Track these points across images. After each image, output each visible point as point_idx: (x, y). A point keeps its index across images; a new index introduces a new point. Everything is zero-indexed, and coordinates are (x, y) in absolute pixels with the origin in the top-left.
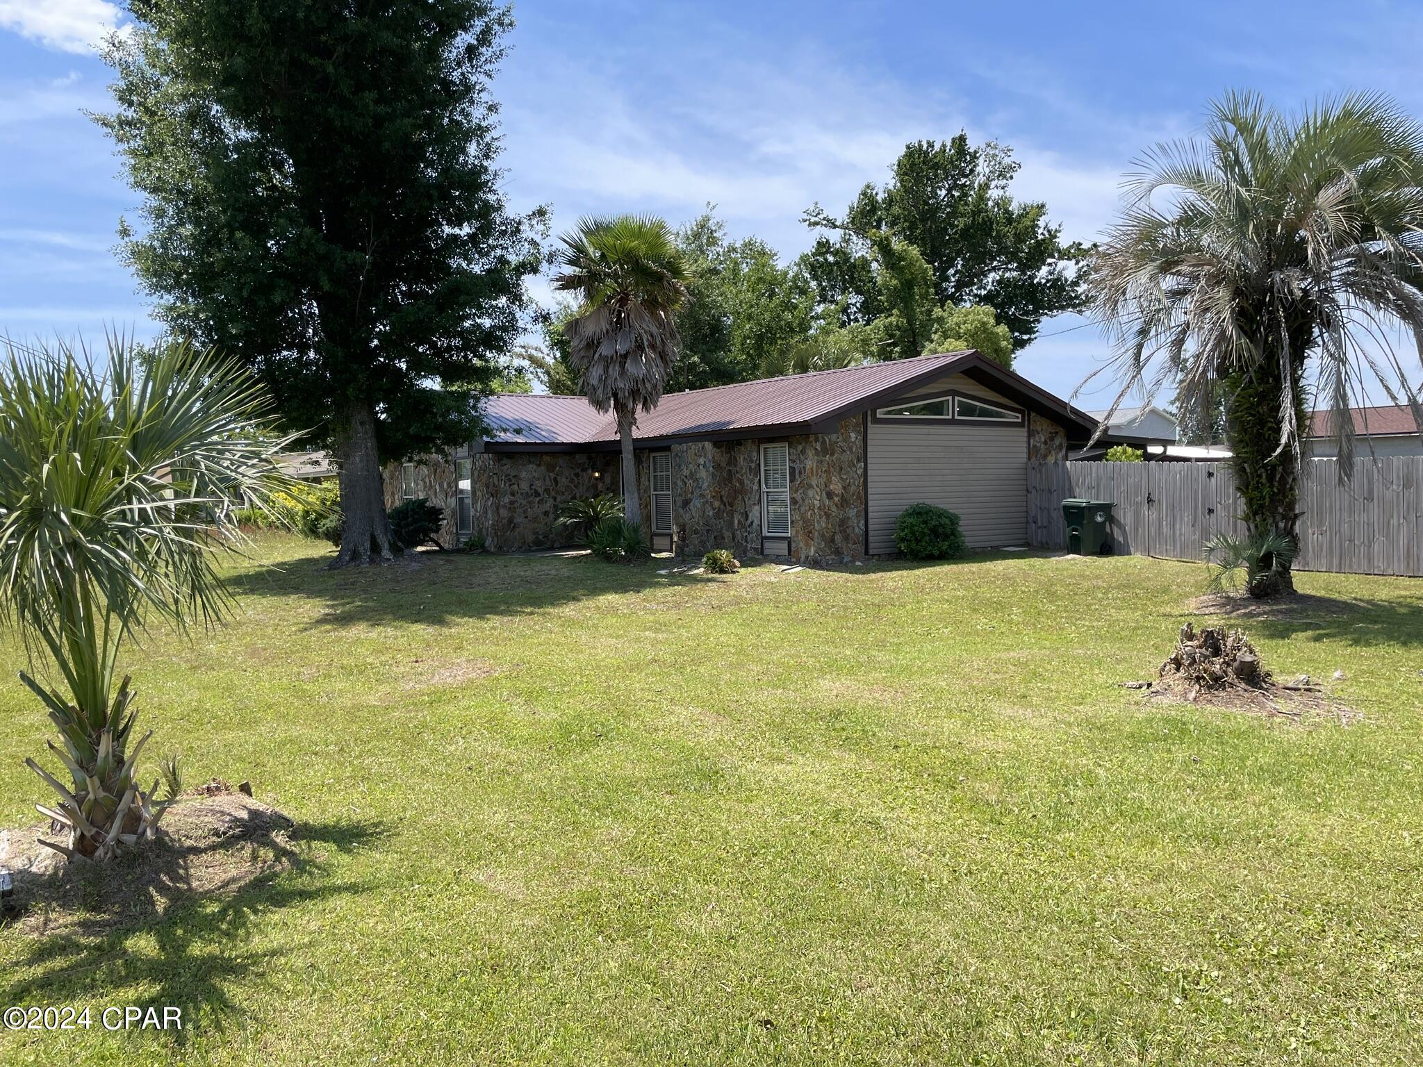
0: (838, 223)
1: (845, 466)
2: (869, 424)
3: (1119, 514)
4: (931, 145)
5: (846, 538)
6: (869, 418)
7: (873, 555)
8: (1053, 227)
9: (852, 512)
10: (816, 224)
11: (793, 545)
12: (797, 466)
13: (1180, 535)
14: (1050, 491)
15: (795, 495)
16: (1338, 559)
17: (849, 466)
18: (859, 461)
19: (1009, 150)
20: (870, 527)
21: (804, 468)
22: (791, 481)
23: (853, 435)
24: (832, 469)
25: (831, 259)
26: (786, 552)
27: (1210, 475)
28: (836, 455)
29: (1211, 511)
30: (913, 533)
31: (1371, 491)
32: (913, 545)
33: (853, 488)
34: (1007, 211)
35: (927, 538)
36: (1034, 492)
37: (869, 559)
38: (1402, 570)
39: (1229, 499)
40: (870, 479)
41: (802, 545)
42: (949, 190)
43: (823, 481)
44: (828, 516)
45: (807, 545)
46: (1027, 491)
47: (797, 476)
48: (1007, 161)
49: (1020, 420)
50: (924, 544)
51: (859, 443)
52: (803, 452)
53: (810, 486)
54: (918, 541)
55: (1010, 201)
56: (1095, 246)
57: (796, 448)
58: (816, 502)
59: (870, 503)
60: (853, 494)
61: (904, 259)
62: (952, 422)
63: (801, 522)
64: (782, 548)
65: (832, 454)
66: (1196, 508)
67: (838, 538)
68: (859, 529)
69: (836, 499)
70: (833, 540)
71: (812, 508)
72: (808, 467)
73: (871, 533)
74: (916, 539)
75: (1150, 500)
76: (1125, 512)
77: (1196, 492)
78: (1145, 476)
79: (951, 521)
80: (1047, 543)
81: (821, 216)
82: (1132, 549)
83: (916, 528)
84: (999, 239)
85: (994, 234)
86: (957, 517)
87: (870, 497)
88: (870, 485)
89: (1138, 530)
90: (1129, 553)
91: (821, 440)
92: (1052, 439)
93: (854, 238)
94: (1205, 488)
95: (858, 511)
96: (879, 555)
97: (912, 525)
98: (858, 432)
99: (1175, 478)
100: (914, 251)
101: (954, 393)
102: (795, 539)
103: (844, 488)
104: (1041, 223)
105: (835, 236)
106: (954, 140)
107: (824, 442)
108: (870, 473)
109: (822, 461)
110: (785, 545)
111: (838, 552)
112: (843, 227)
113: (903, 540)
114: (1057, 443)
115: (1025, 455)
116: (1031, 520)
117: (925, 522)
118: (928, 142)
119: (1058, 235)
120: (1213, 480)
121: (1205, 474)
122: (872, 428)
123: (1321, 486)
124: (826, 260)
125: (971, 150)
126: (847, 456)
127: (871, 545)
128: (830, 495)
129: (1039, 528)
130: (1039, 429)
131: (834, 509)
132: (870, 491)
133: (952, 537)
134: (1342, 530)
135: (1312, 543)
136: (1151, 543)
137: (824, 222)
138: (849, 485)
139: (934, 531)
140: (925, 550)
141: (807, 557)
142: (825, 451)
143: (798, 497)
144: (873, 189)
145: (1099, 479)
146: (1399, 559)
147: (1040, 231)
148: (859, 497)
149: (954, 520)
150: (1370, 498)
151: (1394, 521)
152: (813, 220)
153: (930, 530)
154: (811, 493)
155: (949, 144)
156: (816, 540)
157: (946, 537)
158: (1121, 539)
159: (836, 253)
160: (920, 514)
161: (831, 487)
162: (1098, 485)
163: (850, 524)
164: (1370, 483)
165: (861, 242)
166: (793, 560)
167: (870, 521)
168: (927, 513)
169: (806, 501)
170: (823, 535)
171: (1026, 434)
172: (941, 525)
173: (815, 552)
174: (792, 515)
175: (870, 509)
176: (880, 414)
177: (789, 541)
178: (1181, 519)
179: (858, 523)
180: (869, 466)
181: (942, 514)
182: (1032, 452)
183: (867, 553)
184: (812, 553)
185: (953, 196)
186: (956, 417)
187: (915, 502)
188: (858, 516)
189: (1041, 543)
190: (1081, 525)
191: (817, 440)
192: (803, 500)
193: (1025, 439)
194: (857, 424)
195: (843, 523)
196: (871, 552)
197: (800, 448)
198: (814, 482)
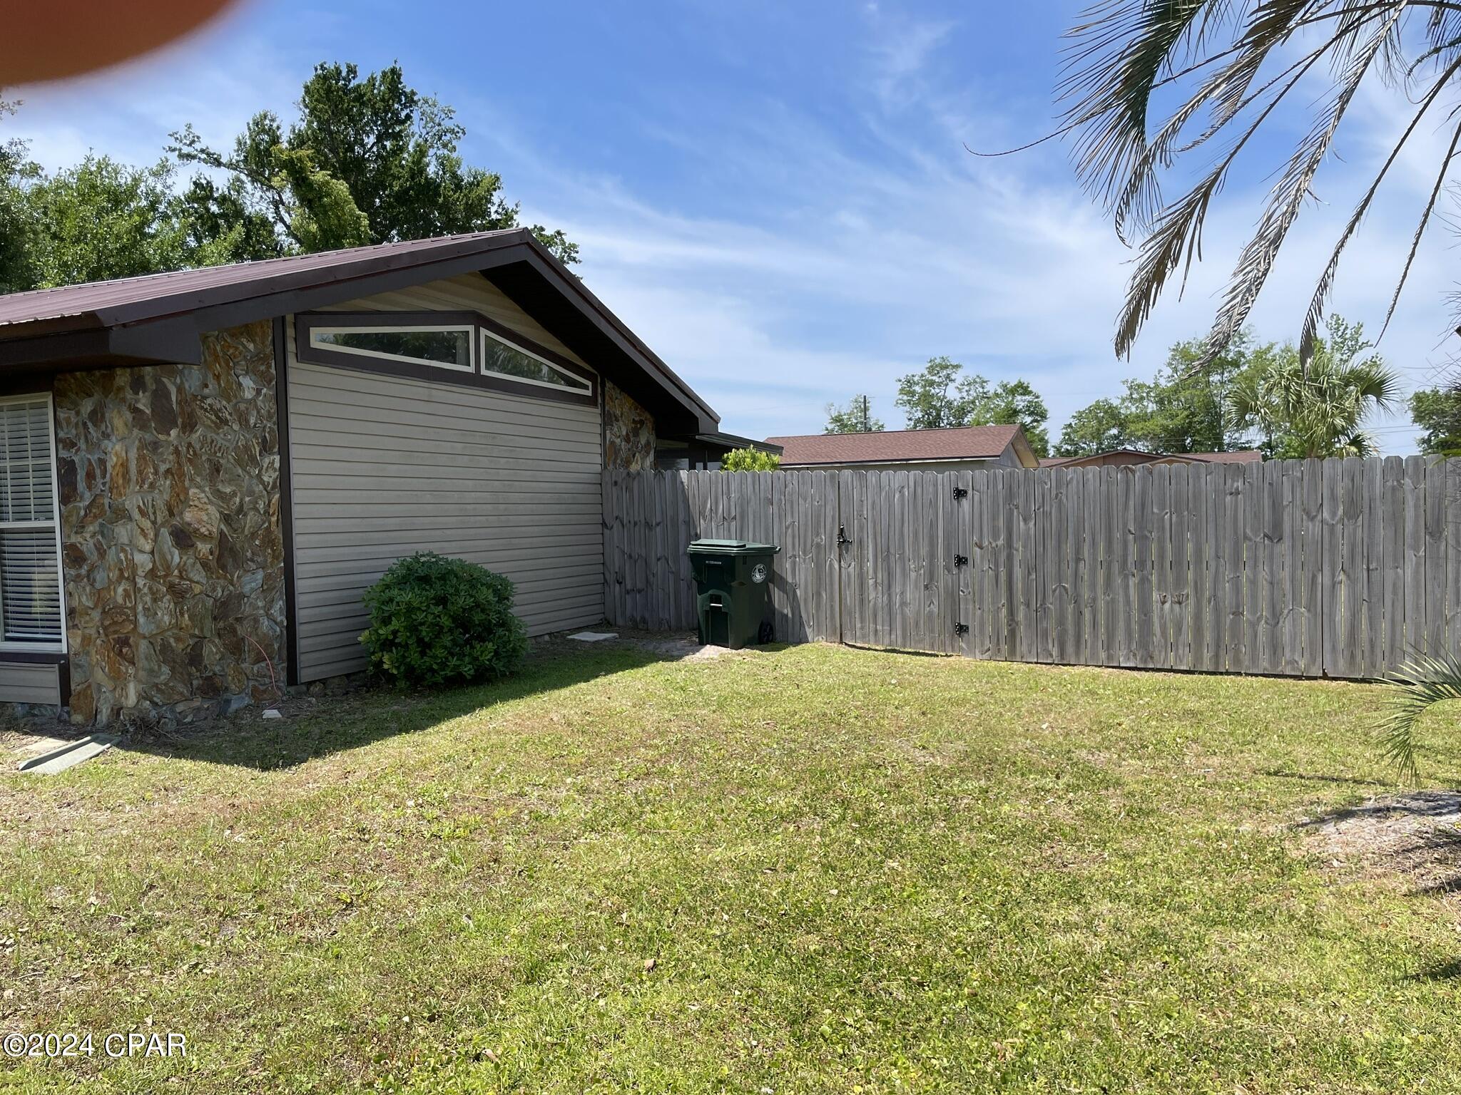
0: (224, 160)
1: (227, 461)
2: (292, 361)
3: (785, 567)
4: (352, 70)
5: (236, 648)
6: (291, 347)
7: (310, 683)
8: (510, 205)
9: (251, 582)
10: (190, 157)
11: (76, 677)
12: (79, 458)
13: (903, 604)
14: (648, 525)
15: (75, 539)
16: (1212, 648)
17: (239, 462)
18: (266, 448)
19: (450, 111)
20: (301, 615)
21: (102, 462)
22: (64, 500)
23: (248, 383)
24: (188, 469)
25: (214, 208)
26: (54, 696)
27: (960, 494)
28: (200, 431)
29: (961, 561)
30: (413, 629)
31: (1277, 525)
32: (414, 657)
33: (251, 520)
34: (454, 175)
35: (447, 640)
36: (616, 525)
37: (299, 695)
38: (1342, 668)
39: (996, 537)
40: (296, 496)
41: (100, 676)
42: (380, 139)
43: (162, 496)
44: (178, 594)
45: (118, 679)
46: (604, 524)
47: (81, 485)
48: (447, 124)
49: (589, 393)
50: (440, 652)
51: (266, 405)
52: (97, 417)
53: (121, 514)
54: (424, 647)
55: (458, 164)
56: (559, 233)
57: (75, 406)
58: (139, 558)
59: (299, 556)
60: (253, 535)
61: (328, 195)
62: (475, 381)
63: (96, 615)
64: (44, 686)
65: (189, 426)
66: (932, 556)
67: (212, 651)
68: (270, 622)
69: (203, 548)
70: (195, 658)
71: (128, 573)
72: (112, 461)
73: (302, 630)
74: (420, 641)
75: (844, 542)
76: (794, 563)
77: (933, 525)
78: (832, 496)
79: (496, 592)
80: (644, 620)
81: (198, 146)
82: (809, 631)
83: (420, 616)
84: (446, 209)
85: (441, 200)
86: (506, 584)
87: (298, 541)
88: (297, 511)
89: (819, 594)
90: (801, 640)
91: (151, 385)
92: (636, 432)
93: (249, 186)
94: (951, 518)
95: (267, 577)
96: (323, 681)
97: (410, 610)
98: (263, 378)
99: (890, 498)
100: (341, 187)
101: (480, 320)
102: (83, 660)
103: (226, 519)
104: (496, 198)
105: (221, 180)
106: (384, 74)
107: (160, 395)
108: (296, 481)
109: (155, 445)
110: (51, 676)
111: (212, 688)
112: (230, 166)
113: (387, 645)
114: (643, 441)
115: (599, 460)
116: (611, 578)
117: (442, 601)
118: (348, 66)
119: (515, 217)
120: (965, 503)
121: (949, 493)
122: (299, 374)
123: (1180, 515)
124: (208, 210)
125: (408, 90)
126: (233, 436)
127: (303, 660)
128: (183, 538)
129: (628, 592)
130: (618, 412)
131: (198, 575)
132: (298, 526)
133: (501, 631)
134: (1220, 594)
135: (1162, 617)
136: (846, 619)
137: (203, 156)
138: (240, 510)
139: (462, 623)
140: (444, 665)
141: (117, 711)
142: (165, 418)
143: (86, 542)
144: (273, 120)
145: (744, 502)
146: (1334, 648)
147: (493, 209)
148: (269, 541)
149: (502, 590)
150: (1275, 535)
151: (1324, 579)
152: (186, 150)
153: (454, 619)
154: (123, 532)
155: (378, 76)
156: (142, 663)
157: (486, 632)
158: (787, 611)
159: (223, 200)
160: (425, 580)
161: (188, 516)
162: (743, 515)
163: (247, 610)
164: (1276, 507)
165: (258, 194)
166: (78, 718)
167: (300, 600)
168: (443, 578)
169: (111, 555)
170: (165, 648)
171: (599, 420)
172: (478, 605)
173: (142, 696)
174: (69, 594)
175: (299, 570)
176: (321, 338)
177: (64, 666)
178: (905, 575)
179: (267, 609)
180: (295, 466)
181: (473, 579)
182: (609, 452)
183: (292, 678)
184: (132, 700)
185: (384, 147)
186: (484, 372)
187: (409, 551)
188: (266, 589)
189: (633, 619)
190: (729, 590)
191: (138, 384)
192: (102, 553)
193: (598, 430)
194: (260, 358)
195: (225, 609)
196: (305, 675)
197: (87, 406)
198: (132, 502)
